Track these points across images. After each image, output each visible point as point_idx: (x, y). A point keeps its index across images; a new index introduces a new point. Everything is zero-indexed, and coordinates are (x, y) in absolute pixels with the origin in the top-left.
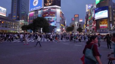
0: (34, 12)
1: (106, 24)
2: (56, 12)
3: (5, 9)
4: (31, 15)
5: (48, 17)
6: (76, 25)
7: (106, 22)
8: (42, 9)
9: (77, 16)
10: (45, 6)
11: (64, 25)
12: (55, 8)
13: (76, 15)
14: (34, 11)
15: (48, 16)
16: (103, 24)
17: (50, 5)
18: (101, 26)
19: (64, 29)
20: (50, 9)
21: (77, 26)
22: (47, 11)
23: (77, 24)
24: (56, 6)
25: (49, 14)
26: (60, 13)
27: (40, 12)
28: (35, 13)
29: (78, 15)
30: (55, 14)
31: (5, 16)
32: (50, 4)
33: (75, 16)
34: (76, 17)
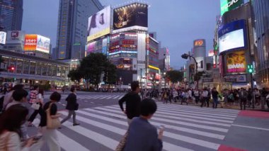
0: (95, 42)
1: (242, 62)
2: (137, 40)
3: (49, 40)
4: (90, 48)
5: (120, 52)
6: (199, 65)
7: (241, 58)
8: (109, 35)
9: (200, 44)
10: (115, 28)
11: (162, 67)
12: (134, 32)
14: (95, 40)
15: (119, 49)
16: (236, 62)
17: (125, 27)
18: (230, 67)
19: (158, 75)
20: (124, 35)
21: (202, 67)
22: (118, 38)
23: (202, 62)
24: (137, 27)
25: (121, 46)
26: (146, 41)
27: (105, 41)
28: (97, 45)
29: (204, 41)
30: (133, 44)
31: (48, 52)
32: (124, 23)
33: (196, 44)
34: (198, 46)
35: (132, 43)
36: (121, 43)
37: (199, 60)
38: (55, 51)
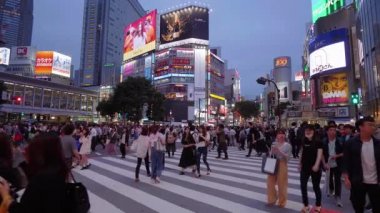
0: (134, 62)
1: (343, 89)
2: (193, 59)
4: (127, 70)
5: (170, 75)
6: (282, 93)
7: (341, 83)
8: (154, 51)
9: (284, 63)
10: (163, 41)
11: (230, 96)
13: (279, 58)
14: (134, 59)
15: (168, 71)
16: (333, 89)
17: (177, 39)
18: (326, 95)
20: (175, 52)
21: (286, 96)
22: (166, 55)
23: (285, 89)
24: (193, 40)
25: (171, 67)
26: (207, 60)
27: (149, 60)
28: (138, 65)
29: (288, 59)
30: (188, 64)
31: (68, 76)
32: (175, 35)
34: (280, 67)
35: (186, 63)
36: (171, 63)
37: (281, 86)
38: (78, 74)
